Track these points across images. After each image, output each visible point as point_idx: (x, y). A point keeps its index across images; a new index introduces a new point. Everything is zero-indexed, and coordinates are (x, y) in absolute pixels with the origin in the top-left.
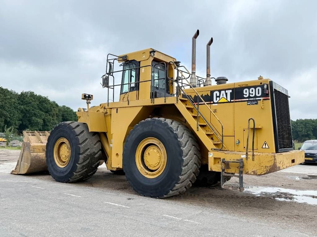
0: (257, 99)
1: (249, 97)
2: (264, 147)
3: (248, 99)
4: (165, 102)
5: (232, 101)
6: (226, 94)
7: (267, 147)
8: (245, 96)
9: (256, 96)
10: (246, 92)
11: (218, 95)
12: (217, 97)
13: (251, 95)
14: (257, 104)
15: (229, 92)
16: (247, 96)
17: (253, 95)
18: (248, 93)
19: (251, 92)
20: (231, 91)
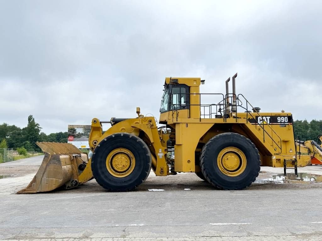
0: (286, 124)
1: (281, 122)
2: (290, 151)
3: (280, 124)
4: (237, 122)
5: (270, 123)
6: (267, 119)
7: (292, 152)
8: (278, 121)
9: (284, 122)
10: (279, 119)
11: (261, 119)
12: (260, 120)
13: (282, 121)
14: (285, 126)
15: (268, 118)
16: (280, 121)
17: (283, 121)
18: (280, 120)
19: (282, 120)
20: (269, 117)
